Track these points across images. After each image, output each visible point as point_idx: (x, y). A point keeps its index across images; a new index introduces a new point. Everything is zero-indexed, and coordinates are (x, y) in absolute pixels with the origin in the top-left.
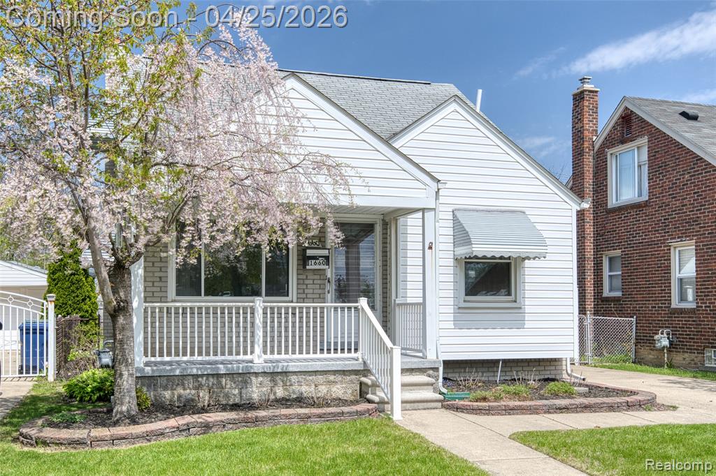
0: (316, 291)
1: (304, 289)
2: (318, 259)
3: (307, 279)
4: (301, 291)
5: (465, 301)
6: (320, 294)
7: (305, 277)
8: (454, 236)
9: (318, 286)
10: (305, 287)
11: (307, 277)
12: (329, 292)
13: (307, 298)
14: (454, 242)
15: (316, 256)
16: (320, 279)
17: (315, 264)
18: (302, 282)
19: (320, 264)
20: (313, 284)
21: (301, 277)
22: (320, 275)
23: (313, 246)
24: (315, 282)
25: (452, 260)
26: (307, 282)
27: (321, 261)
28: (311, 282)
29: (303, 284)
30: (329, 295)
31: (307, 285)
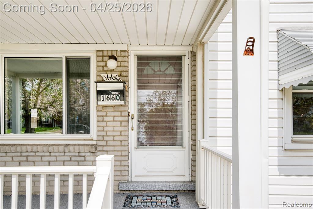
0: (116, 129)
1: (103, 127)
2: (111, 94)
3: (106, 115)
4: (101, 129)
5: (293, 142)
6: (121, 132)
7: (104, 114)
8: (279, 61)
9: (119, 123)
10: (104, 124)
11: (106, 113)
12: (132, 129)
13: (107, 136)
14: (279, 69)
15: (109, 91)
16: (121, 116)
17: (108, 99)
18: (101, 119)
19: (113, 99)
20: (114, 121)
21: (100, 114)
22: (121, 111)
23: (112, 80)
24: (116, 119)
25: (276, 91)
26: (106, 119)
27: (115, 96)
28: (111, 119)
29: (103, 121)
30: (133, 132)
31: (107, 122)
